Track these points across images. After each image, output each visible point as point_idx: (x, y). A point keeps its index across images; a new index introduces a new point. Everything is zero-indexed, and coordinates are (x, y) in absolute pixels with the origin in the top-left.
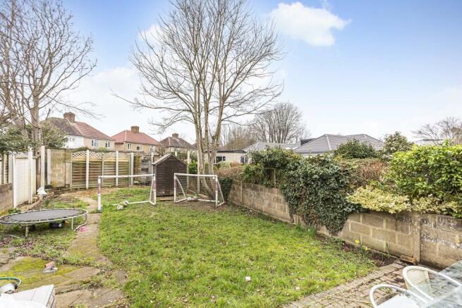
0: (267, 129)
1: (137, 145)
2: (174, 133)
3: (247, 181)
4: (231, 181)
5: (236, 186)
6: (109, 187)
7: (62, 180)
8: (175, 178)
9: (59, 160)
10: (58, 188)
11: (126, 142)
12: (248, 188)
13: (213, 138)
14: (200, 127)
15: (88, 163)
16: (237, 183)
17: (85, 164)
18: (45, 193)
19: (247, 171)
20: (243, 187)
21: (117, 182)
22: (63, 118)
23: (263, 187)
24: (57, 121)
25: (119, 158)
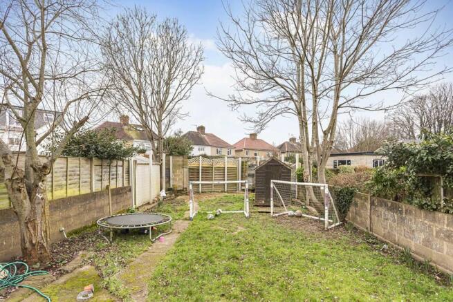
0: (418, 122)
1: (254, 152)
2: (291, 137)
3: (378, 194)
4: (352, 194)
5: (359, 201)
6: (218, 192)
7: (181, 184)
8: (272, 186)
9: (179, 165)
10: (178, 191)
11: (245, 149)
12: (381, 206)
13: (325, 133)
14: (305, 118)
15: (201, 168)
16: (360, 197)
17: (198, 170)
18: (165, 195)
19: (379, 179)
20: (372, 204)
21: (226, 188)
22: (196, 131)
23: (413, 208)
24: (193, 135)
25: (228, 163)
